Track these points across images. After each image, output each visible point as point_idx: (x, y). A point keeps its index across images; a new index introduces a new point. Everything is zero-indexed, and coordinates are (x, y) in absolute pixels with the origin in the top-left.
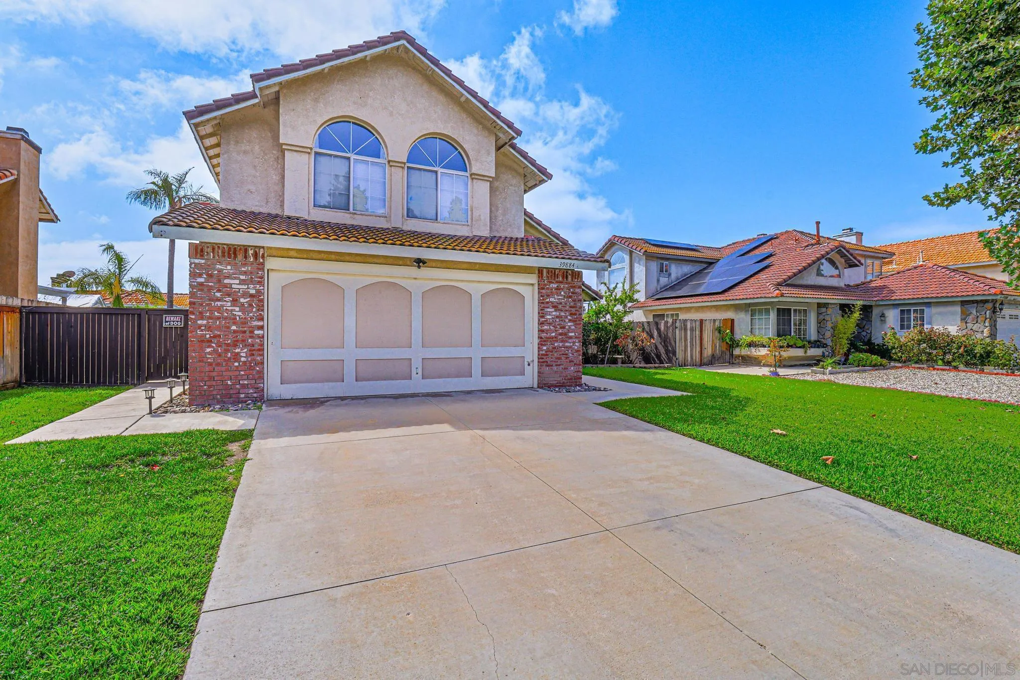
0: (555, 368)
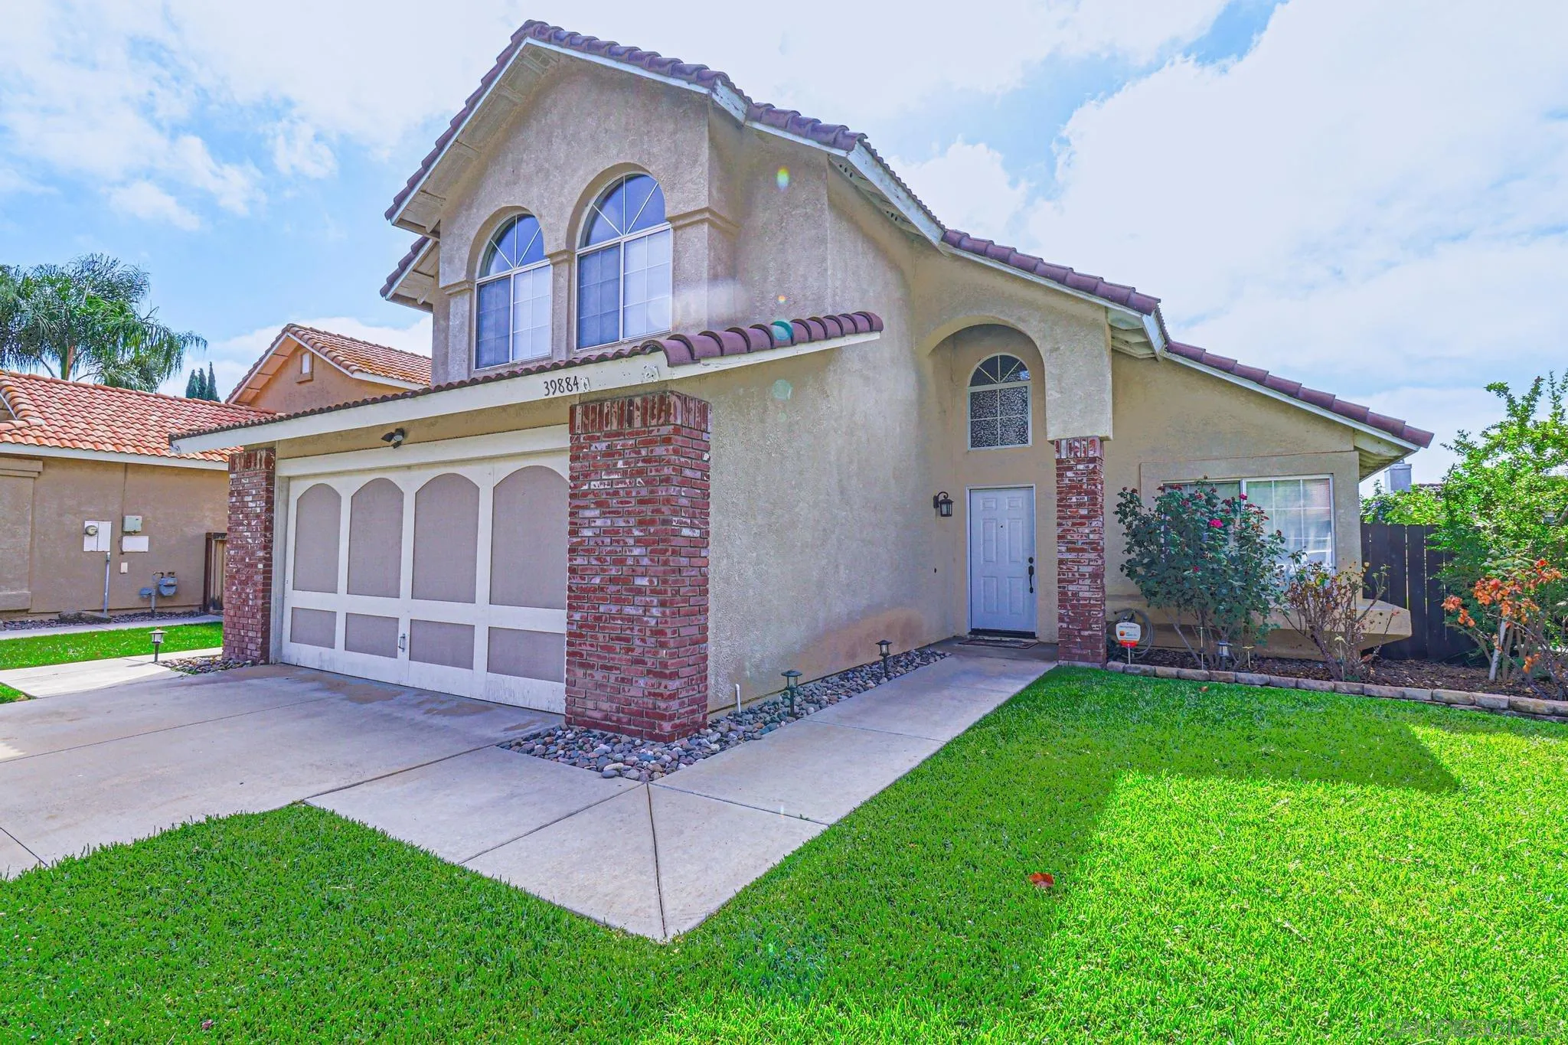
0: (599, 675)
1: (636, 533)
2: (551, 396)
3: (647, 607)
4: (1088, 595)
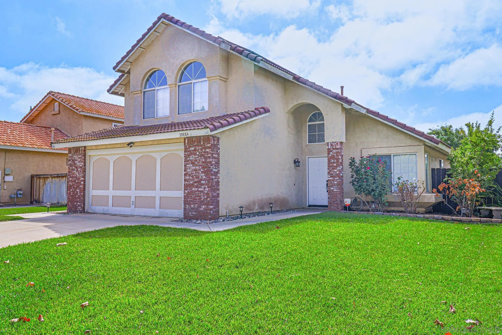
0: (192, 206)
2: (181, 137)
3: (205, 188)
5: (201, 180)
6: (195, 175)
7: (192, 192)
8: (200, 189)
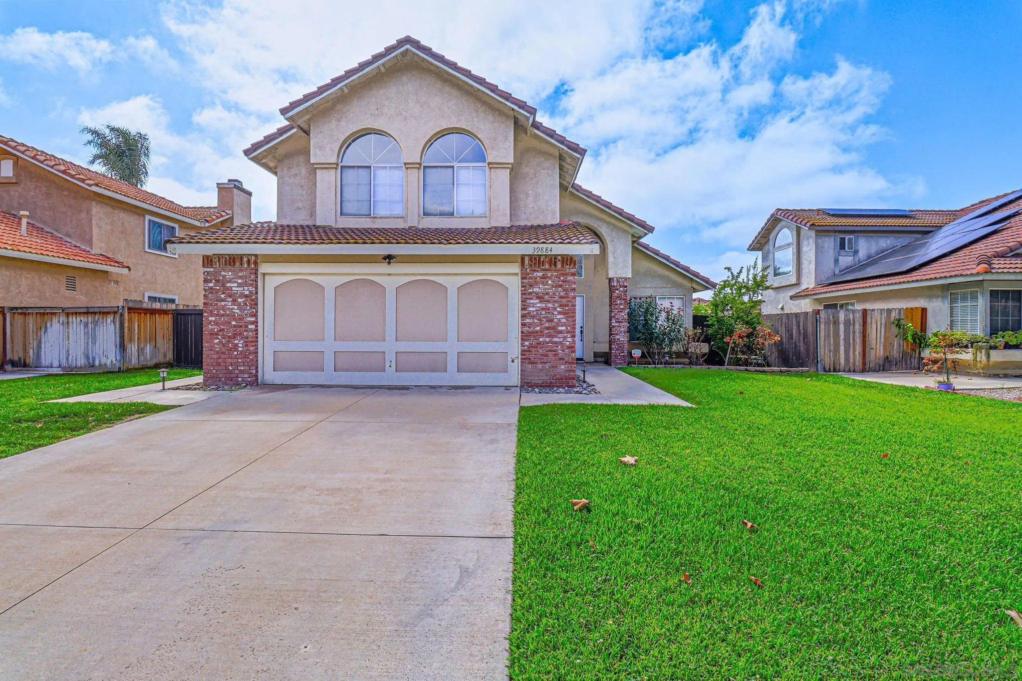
0: (540, 366)
1: (559, 309)
2: (535, 253)
3: (565, 338)
4: (623, 339)
5: (558, 325)
6: (544, 317)
7: (540, 344)
8: (555, 339)
